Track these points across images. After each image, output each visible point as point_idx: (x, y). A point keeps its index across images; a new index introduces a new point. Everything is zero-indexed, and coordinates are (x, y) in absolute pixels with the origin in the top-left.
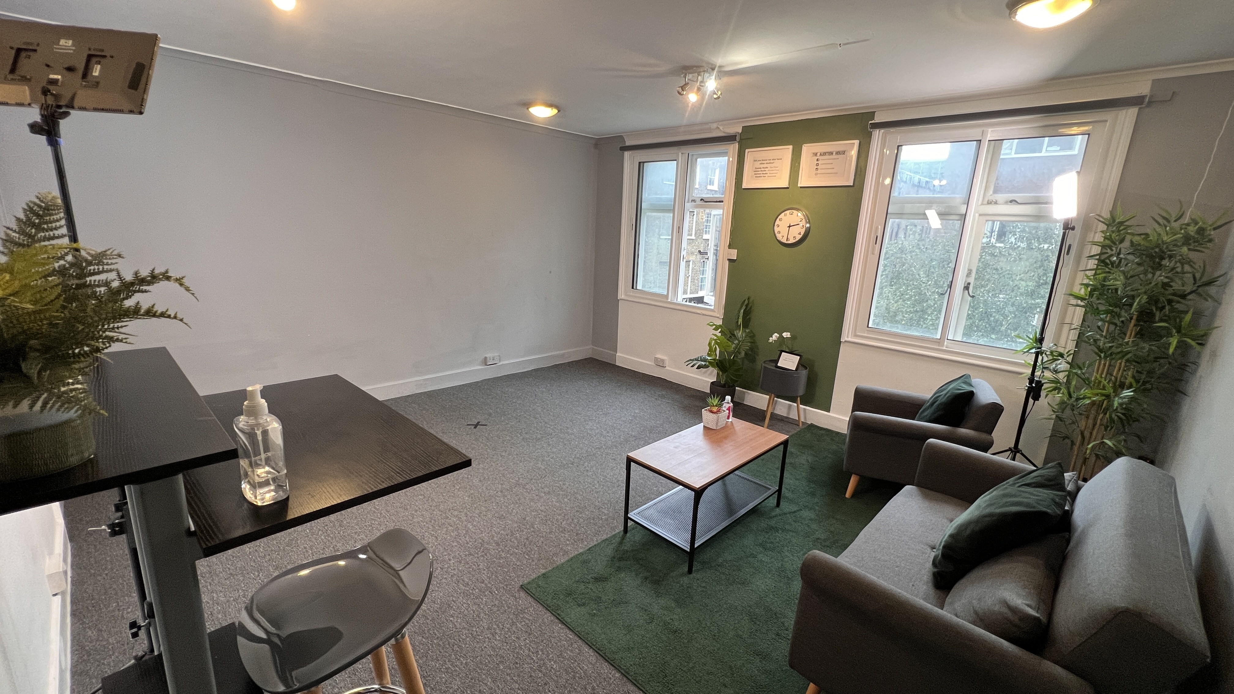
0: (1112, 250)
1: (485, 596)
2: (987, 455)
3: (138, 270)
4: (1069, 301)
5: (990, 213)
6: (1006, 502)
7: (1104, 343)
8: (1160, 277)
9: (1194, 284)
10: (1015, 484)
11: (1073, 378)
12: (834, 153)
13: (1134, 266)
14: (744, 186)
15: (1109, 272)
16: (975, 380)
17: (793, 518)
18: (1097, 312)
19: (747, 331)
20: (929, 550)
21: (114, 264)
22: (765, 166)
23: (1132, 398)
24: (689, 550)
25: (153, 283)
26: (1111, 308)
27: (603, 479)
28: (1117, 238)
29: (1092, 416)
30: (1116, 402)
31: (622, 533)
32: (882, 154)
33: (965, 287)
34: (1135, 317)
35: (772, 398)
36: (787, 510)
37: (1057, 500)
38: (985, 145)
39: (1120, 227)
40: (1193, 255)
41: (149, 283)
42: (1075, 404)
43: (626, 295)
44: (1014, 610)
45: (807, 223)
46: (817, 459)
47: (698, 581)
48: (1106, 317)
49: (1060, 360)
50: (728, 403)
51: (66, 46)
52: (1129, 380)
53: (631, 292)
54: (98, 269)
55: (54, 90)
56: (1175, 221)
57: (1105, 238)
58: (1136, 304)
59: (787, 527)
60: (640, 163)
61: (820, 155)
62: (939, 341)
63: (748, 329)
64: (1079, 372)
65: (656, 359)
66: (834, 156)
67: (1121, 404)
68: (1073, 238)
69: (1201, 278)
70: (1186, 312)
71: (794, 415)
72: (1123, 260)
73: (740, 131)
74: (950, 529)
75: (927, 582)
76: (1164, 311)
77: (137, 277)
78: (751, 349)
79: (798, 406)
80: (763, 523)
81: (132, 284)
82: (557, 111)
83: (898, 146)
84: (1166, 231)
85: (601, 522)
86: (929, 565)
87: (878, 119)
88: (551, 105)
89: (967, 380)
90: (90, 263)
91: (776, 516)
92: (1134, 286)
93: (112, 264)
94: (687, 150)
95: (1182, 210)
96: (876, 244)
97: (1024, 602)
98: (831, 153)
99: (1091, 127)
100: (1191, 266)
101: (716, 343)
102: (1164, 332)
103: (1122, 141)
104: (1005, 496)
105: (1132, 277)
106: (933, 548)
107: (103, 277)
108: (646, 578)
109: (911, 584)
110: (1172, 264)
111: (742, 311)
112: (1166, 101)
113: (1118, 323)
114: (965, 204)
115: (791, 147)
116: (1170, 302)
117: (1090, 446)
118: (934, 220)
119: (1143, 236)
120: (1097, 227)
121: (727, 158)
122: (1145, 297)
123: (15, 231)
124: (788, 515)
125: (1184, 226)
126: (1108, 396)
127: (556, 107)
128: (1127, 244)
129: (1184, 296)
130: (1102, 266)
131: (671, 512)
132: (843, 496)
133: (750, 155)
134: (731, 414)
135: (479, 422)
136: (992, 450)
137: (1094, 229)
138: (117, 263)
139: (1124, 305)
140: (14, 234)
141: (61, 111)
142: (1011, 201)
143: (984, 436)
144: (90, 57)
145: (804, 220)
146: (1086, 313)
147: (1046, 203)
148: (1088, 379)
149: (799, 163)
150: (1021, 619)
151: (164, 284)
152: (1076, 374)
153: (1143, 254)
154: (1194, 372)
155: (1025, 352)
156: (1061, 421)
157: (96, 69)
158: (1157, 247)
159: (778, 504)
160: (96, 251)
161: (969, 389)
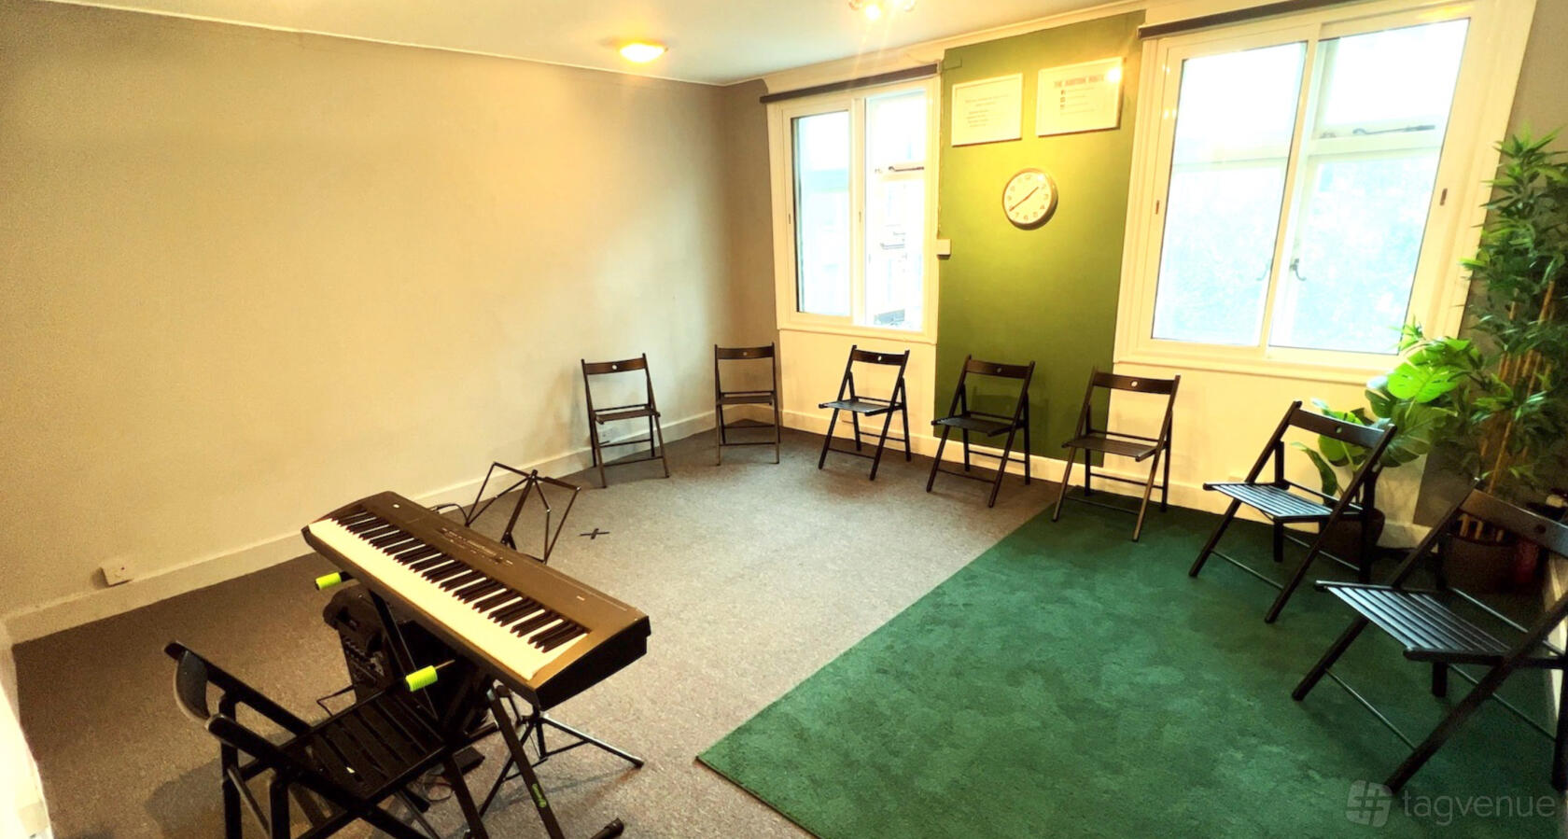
0: (1517, 192)
7: (1509, 330)
12: (1087, 80)
14: (954, 141)
22: (983, 108)
23: (1541, 406)
26: (1514, 277)
28: (1525, 174)
30: (1521, 413)
32: (1159, 74)
33: (1291, 266)
34: (1549, 289)
38: (1315, 48)
43: (789, 322)
45: (1051, 189)
53: (797, 317)
60: (792, 120)
61: (1066, 84)
62: (1256, 349)
66: (1087, 85)
73: (942, 58)
82: (664, 51)
83: (1183, 60)
87: (1150, 22)
88: (653, 42)
94: (861, 93)
96: (1157, 213)
98: (1083, 81)
99: (1471, 7)
115: (1020, 75)
120: (1487, 156)
121: (925, 100)
127: (661, 43)
128: (1540, 182)
130: (1505, 217)
133: (960, 93)
135: (597, 530)
139: (1532, 271)
142: (1356, 131)
145: (1047, 185)
149: (1035, 100)
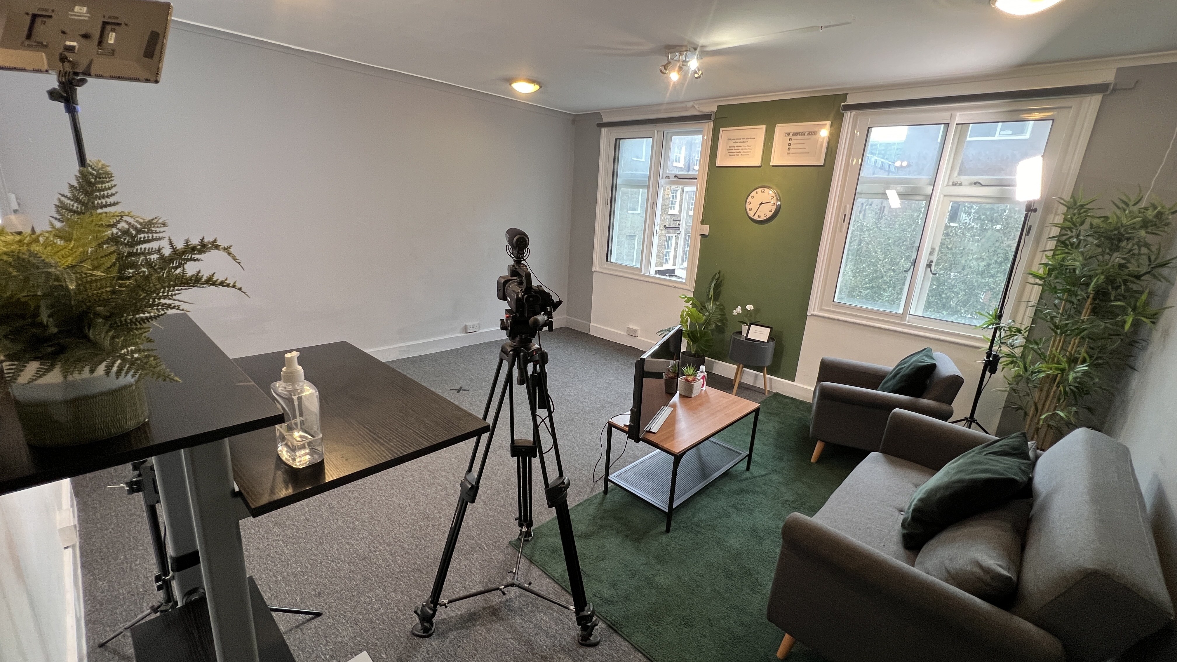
0: (1072, 232)
1: (476, 552)
2: (947, 424)
3: (188, 239)
4: (1027, 279)
5: (955, 193)
6: (975, 470)
7: (1060, 321)
8: (1117, 258)
9: (1149, 265)
10: (982, 452)
11: (1029, 352)
12: (806, 133)
13: (1094, 247)
14: (718, 163)
15: (1068, 253)
16: (937, 353)
17: (763, 481)
18: (1055, 290)
19: (718, 303)
20: (897, 513)
21: (162, 232)
22: (738, 144)
23: (1085, 373)
24: (667, 511)
25: (205, 252)
26: (1068, 287)
27: (583, 443)
28: (1078, 220)
29: (1045, 389)
30: (1071, 376)
31: (602, 494)
32: (853, 135)
33: (927, 265)
34: (1091, 296)
35: (740, 369)
36: (756, 474)
37: (1023, 468)
38: (953, 128)
39: (1081, 209)
40: (1150, 239)
41: (200, 252)
42: (1030, 377)
43: (600, 267)
44: (987, 570)
45: (778, 200)
46: (784, 426)
47: (676, 540)
48: (1063, 295)
49: (1017, 335)
50: (702, 372)
51: (81, 13)
52: (1083, 354)
53: (606, 265)
54: (148, 237)
55: (71, 58)
56: (1134, 205)
57: (1065, 220)
58: (1093, 283)
59: (758, 489)
60: (616, 140)
61: (793, 135)
62: (901, 316)
63: (718, 302)
64: (1036, 347)
65: (629, 329)
66: (806, 136)
67: (1075, 378)
68: (1035, 220)
69: (1156, 259)
70: (1142, 293)
71: (760, 384)
72: (1082, 241)
73: (715, 110)
74: (919, 493)
75: (898, 543)
76: (1119, 290)
77: (187, 246)
78: (721, 321)
79: (764, 376)
80: (734, 486)
81: (184, 252)
82: (539, 87)
83: (869, 128)
84: (1126, 215)
85: (582, 483)
86: (898, 526)
87: (849, 101)
88: (533, 81)
89: (929, 354)
90: (139, 231)
91: (746, 479)
92: (1092, 266)
93: (160, 232)
94: (662, 127)
95: (1141, 195)
96: (844, 222)
97: (996, 562)
98: (803, 134)
99: (1055, 113)
100: (1149, 249)
101: (688, 314)
102: (1117, 311)
103: (1085, 126)
104: (973, 463)
105: (1090, 258)
106: (901, 511)
107: (154, 245)
108: (627, 536)
109: (882, 544)
110: (1129, 247)
111: (713, 284)
112: (1131, 89)
113: (1075, 301)
114: (930, 185)
115: (764, 127)
116: (1125, 282)
117: (1043, 417)
118: (894, 200)
119: (1102, 219)
120: (1057, 209)
121: (702, 136)
122: (1102, 277)
123: (69, 199)
124: (758, 478)
125: (1142, 210)
126: (1063, 370)
127: (539, 83)
128: (1086, 226)
129: (1138, 277)
130: (1062, 247)
131: (649, 474)
132: (808, 461)
133: (725, 133)
134: (705, 383)
135: (461, 387)
136: (951, 419)
137: (1054, 211)
138: (164, 231)
139: (1081, 284)
140: (69, 202)
141: (79, 78)
142: (975, 183)
143: (944, 407)
144: (105, 24)
145: (775, 198)
146: (1043, 291)
147: (1008, 186)
148: (1043, 354)
149: (772, 143)
150: (992, 578)
151: (214, 252)
152: (1032, 349)
153: (1102, 236)
154: (1144, 349)
155: (984, 328)
156: (1015, 393)
157: (111, 37)
158: (1116, 230)
159: (748, 468)
160: (144, 220)
161: (929, 361)
